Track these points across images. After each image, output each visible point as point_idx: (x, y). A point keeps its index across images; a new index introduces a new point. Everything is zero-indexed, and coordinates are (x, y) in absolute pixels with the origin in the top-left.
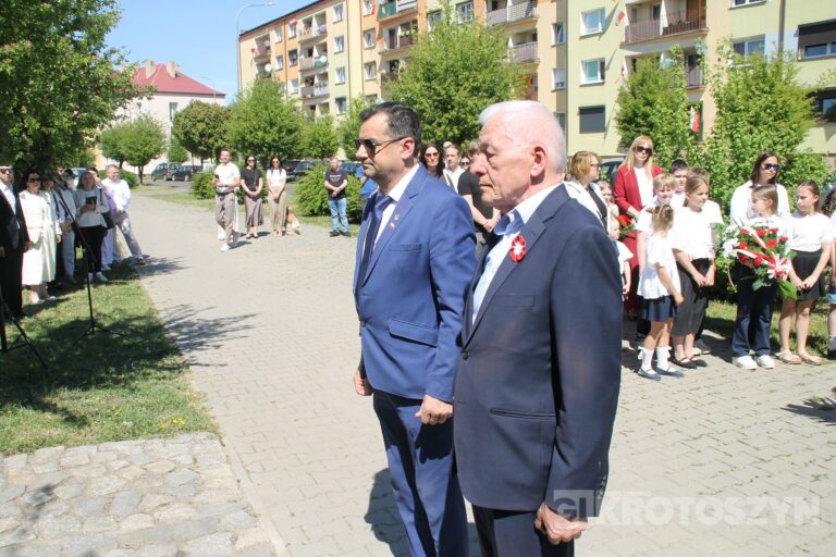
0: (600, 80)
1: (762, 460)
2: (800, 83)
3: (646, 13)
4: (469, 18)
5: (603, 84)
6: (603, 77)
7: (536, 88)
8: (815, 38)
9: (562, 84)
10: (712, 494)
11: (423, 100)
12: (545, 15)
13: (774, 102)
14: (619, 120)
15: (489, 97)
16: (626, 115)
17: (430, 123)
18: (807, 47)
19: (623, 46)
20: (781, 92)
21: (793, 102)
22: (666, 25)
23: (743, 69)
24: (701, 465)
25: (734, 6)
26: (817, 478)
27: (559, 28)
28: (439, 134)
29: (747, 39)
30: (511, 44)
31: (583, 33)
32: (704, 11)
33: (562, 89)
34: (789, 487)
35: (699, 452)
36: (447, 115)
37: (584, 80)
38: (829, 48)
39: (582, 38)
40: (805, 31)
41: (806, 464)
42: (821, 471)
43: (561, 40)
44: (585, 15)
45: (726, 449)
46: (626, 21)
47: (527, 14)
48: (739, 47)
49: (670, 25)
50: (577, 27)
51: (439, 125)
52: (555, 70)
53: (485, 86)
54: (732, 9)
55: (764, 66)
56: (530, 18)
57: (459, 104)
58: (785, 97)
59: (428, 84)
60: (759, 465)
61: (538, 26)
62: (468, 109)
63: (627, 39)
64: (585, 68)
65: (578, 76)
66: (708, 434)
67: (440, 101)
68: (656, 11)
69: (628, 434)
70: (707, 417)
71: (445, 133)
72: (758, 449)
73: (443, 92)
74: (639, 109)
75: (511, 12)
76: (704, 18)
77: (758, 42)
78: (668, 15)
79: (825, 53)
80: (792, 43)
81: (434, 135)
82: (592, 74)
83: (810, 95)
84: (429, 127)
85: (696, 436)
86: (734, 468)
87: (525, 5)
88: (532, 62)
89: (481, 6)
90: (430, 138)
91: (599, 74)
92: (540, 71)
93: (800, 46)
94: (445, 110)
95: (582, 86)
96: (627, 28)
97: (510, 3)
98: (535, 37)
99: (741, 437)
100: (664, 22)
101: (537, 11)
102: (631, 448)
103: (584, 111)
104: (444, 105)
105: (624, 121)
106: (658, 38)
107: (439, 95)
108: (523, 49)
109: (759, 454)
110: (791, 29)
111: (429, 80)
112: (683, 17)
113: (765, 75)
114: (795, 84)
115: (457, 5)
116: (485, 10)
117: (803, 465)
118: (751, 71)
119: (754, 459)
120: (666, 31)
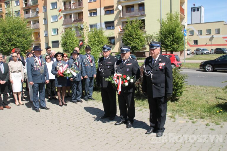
0: (57, 34)
1: (95, 131)
2: (105, 35)
3: (68, 17)
4: (19, 16)
5: (58, 35)
6: (58, 33)
7: (40, 36)
8: (108, 25)
9: (47, 35)
10: (82, 143)
11: (3, 38)
12: (41, 16)
13: (100, 40)
14: (62, 44)
15: (24, 38)
16: (63, 43)
17: (5, 45)
18: (107, 27)
19: (63, 25)
20: (101, 37)
21: (104, 40)
22: (73, 20)
23: (92, 32)
24: (79, 135)
25: (89, 16)
26: (108, 133)
27: (45, 19)
28: (8, 48)
29: (93, 24)
30: (32, 24)
31: (52, 21)
32: (83, 17)
33: (47, 36)
34: (101, 137)
35: (79, 131)
36: (10, 43)
37: (53, 34)
38: (111, 27)
39: (52, 22)
40: (106, 23)
41: (105, 130)
42: (109, 131)
43: (46, 23)
44: (52, 16)
45: (86, 130)
46: (63, 18)
47: (36, 15)
48: (91, 26)
49: (74, 20)
50: (50, 20)
51: (8, 46)
52: (45, 31)
53: (22, 34)
54: (89, 17)
55: (96, 31)
56: (37, 17)
57: (14, 40)
58: (102, 38)
59: (4, 34)
60: (94, 132)
61: (39, 19)
62: (17, 41)
63: (63, 23)
64: (53, 31)
65: (51, 33)
66: (82, 126)
67: (8, 39)
68: (71, 16)
69: (60, 130)
70: (82, 122)
71: (10, 48)
72: (94, 128)
73: (9, 36)
74: (67, 41)
75: (31, 14)
76: (83, 19)
77: (96, 25)
78: (74, 17)
79: (111, 28)
80: (103, 26)
81: (7, 49)
82: (55, 32)
83: (107, 38)
84: (5, 47)
85: (79, 127)
86: (88, 134)
87: (35, 13)
88: (38, 29)
89: (22, 12)
90: (6, 50)
91: (57, 32)
92: (40, 31)
93: (105, 27)
94: (10, 42)
95: (52, 35)
96: (63, 20)
97: (31, 12)
98: (38, 22)
99: (90, 126)
100: (73, 19)
101: (39, 15)
102: (61, 133)
103: (53, 42)
104: (10, 40)
105: (63, 45)
106: (71, 23)
107: (8, 37)
108: (35, 25)
109: (94, 130)
110: (103, 23)
111: (4, 33)
112: (78, 18)
113: (97, 33)
114: (104, 35)
115: (15, 12)
116: (24, 14)
117: (104, 131)
118: (94, 32)
119: (93, 131)
120: (73, 21)
